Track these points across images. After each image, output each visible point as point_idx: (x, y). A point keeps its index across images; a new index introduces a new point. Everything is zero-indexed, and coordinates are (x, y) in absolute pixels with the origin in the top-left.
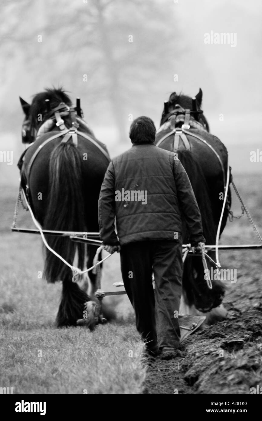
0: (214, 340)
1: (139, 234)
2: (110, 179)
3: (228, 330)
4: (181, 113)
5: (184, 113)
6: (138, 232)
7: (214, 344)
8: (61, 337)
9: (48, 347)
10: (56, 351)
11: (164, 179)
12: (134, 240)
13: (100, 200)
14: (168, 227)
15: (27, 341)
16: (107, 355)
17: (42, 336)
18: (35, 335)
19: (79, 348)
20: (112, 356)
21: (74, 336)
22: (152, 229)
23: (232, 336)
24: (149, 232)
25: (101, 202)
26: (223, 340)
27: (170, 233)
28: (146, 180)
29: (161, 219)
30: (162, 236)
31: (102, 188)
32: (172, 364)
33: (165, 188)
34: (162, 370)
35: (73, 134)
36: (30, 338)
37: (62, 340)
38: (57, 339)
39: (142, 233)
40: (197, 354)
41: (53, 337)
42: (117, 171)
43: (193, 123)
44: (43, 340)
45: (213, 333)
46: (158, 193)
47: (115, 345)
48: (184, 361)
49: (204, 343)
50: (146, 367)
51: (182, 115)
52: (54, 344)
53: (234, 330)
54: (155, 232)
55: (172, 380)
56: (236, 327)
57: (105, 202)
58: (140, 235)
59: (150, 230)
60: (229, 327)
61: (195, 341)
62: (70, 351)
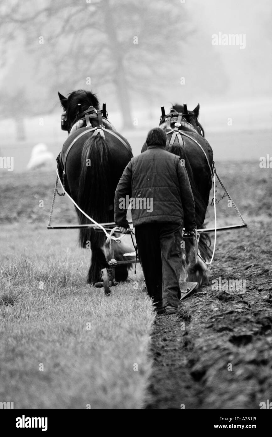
0: (221, 334)
1: (148, 217)
2: (126, 175)
3: (236, 323)
4: (175, 116)
5: (177, 116)
6: (148, 216)
7: (221, 338)
8: (64, 330)
9: (49, 341)
10: (58, 344)
11: (169, 176)
12: (145, 222)
13: (117, 191)
14: (172, 212)
15: (28, 334)
16: (110, 350)
17: (43, 328)
18: (36, 328)
19: (81, 342)
20: (117, 351)
21: (77, 329)
22: (159, 214)
23: (240, 329)
24: (157, 216)
25: (117, 193)
26: (231, 334)
27: (174, 218)
28: (156, 176)
29: (167, 207)
30: (167, 219)
31: (119, 182)
32: (178, 358)
33: (170, 182)
34: (167, 365)
35: (100, 131)
36: (31, 331)
37: (64, 333)
38: (59, 332)
39: (151, 217)
40: (205, 349)
41: (55, 330)
42: (134, 168)
43: (184, 124)
44: (44, 333)
45: (220, 326)
46: (165, 186)
47: (119, 338)
48: (191, 356)
49: (212, 336)
50: (152, 361)
51: (175, 118)
52: (55, 337)
53: (242, 323)
54: (161, 216)
55: (178, 375)
56: (245, 320)
57: (120, 193)
58: (150, 218)
59: (157, 215)
60: (237, 320)
61: (202, 335)
62: (72, 344)
